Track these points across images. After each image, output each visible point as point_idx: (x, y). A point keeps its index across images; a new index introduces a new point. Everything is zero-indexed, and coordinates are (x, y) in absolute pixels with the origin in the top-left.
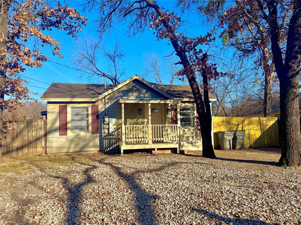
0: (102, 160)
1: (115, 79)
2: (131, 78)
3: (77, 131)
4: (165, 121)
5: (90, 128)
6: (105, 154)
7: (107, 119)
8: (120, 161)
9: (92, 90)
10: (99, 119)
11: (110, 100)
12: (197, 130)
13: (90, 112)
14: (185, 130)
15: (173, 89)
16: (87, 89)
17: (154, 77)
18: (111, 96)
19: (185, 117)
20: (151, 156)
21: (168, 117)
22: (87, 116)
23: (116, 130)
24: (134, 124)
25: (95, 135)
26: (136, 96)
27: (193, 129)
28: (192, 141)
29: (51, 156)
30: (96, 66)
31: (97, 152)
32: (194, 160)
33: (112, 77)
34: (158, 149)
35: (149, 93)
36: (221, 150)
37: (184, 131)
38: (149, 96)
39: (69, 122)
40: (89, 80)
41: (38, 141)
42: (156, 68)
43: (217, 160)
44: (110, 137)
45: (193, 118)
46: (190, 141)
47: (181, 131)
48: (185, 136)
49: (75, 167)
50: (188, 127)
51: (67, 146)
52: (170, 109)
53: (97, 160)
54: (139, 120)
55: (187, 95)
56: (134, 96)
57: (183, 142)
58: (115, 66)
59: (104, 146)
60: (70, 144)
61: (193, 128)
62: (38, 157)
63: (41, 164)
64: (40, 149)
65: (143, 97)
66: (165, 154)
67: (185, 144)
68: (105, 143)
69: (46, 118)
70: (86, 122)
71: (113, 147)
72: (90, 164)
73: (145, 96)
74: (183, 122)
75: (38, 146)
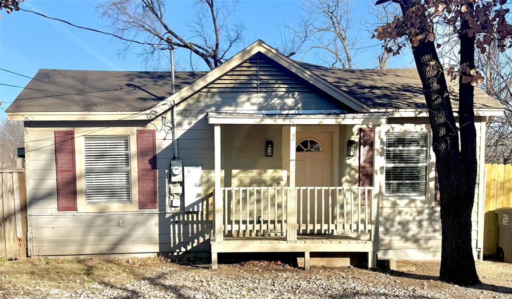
0: (159, 277)
1: (214, 57)
2: (244, 52)
3: (101, 200)
4: (341, 175)
5: (135, 192)
6: (173, 261)
7: (177, 170)
8: (204, 284)
9: (139, 87)
10: (156, 168)
11: (188, 117)
12: (433, 204)
13: (133, 148)
14: (399, 202)
15: (373, 80)
16: (126, 85)
17: (331, 47)
18: (189, 105)
19: (402, 165)
20: (292, 272)
21: (350, 165)
22: (128, 159)
23: (202, 200)
24: (250, 185)
25: (147, 211)
26: (260, 104)
27: (423, 202)
28: (419, 233)
29: (37, 263)
30: (164, 20)
31: (153, 256)
32: (410, 289)
33: (207, 51)
34: (313, 255)
35: (296, 93)
36: (504, 264)
37: (394, 205)
38: (296, 103)
39: (81, 177)
40: (146, 60)
41: (7, 224)
42: (338, 18)
43: (481, 290)
44: (188, 218)
45: (426, 167)
46: (410, 234)
47: (387, 204)
48: (398, 219)
49: (89, 292)
50: (406, 194)
51: (79, 238)
52: (357, 140)
53: (148, 276)
54: (265, 172)
55: (410, 98)
56: (252, 104)
57: (391, 236)
58: (215, 16)
59: (172, 241)
60: (85, 234)
61: (423, 198)
62: (7, 263)
63: (10, 282)
64: (12, 244)
65: (278, 108)
66: (333, 269)
67: (397, 242)
68: (174, 234)
69: (24, 166)
70: (124, 176)
71: (195, 245)
72: (128, 285)
73: (285, 104)
74: (394, 180)
75: (7, 236)
